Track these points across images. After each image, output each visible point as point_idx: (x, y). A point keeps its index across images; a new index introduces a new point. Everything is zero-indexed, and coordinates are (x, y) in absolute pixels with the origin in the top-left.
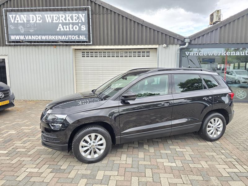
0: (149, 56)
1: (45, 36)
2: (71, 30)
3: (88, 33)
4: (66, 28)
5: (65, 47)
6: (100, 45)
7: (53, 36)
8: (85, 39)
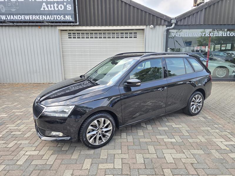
0: (136, 37)
1: (29, 16)
2: (56, 9)
3: (74, 13)
4: (51, 8)
5: (50, 28)
6: (87, 25)
7: (37, 16)
8: (72, 19)
